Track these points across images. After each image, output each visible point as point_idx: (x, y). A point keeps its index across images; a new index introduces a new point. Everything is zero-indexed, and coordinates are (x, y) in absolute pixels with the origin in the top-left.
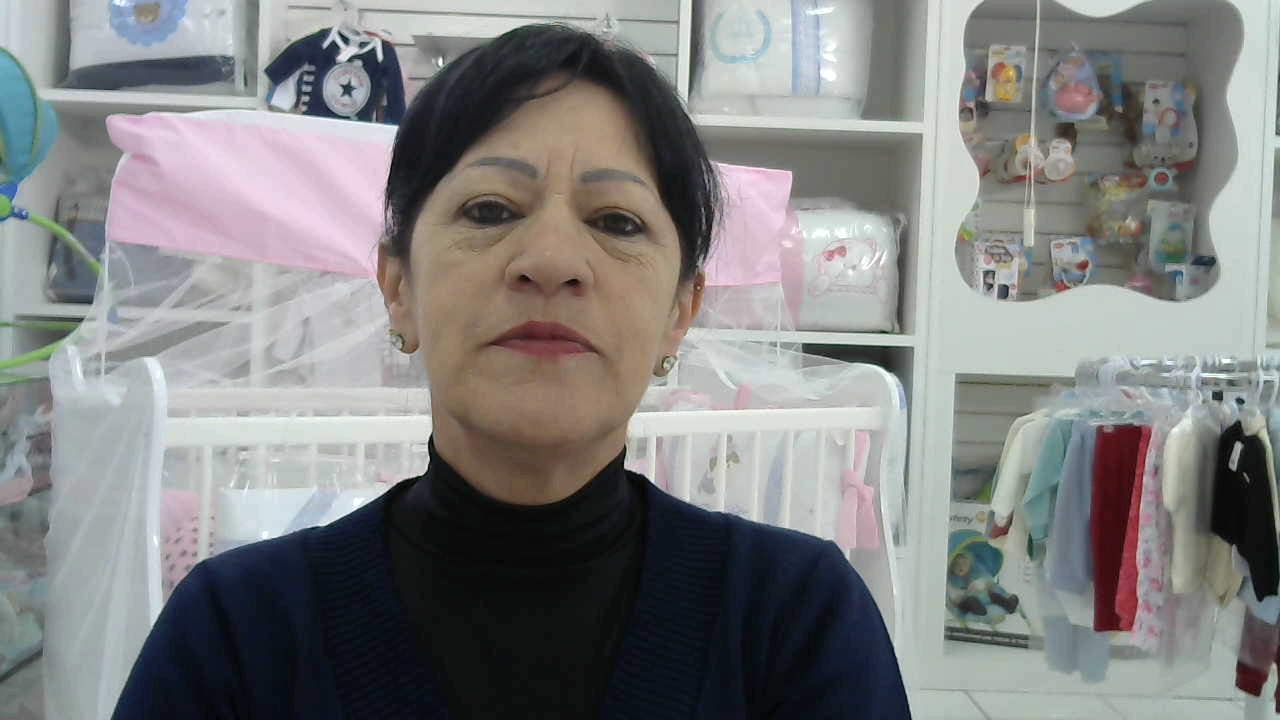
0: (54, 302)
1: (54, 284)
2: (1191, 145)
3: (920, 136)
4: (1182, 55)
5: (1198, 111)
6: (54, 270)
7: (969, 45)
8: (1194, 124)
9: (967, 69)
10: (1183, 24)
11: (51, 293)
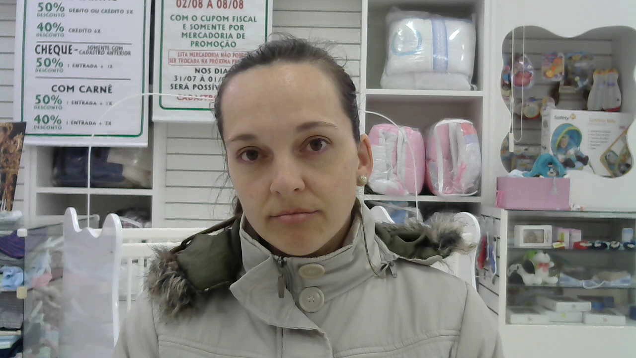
0: (55, 186)
1: (56, 177)
2: (618, 100)
3: (482, 97)
4: (610, 55)
5: (620, 82)
6: (56, 171)
7: (506, 52)
8: (619, 90)
9: (504, 64)
10: (610, 40)
11: (54, 182)
